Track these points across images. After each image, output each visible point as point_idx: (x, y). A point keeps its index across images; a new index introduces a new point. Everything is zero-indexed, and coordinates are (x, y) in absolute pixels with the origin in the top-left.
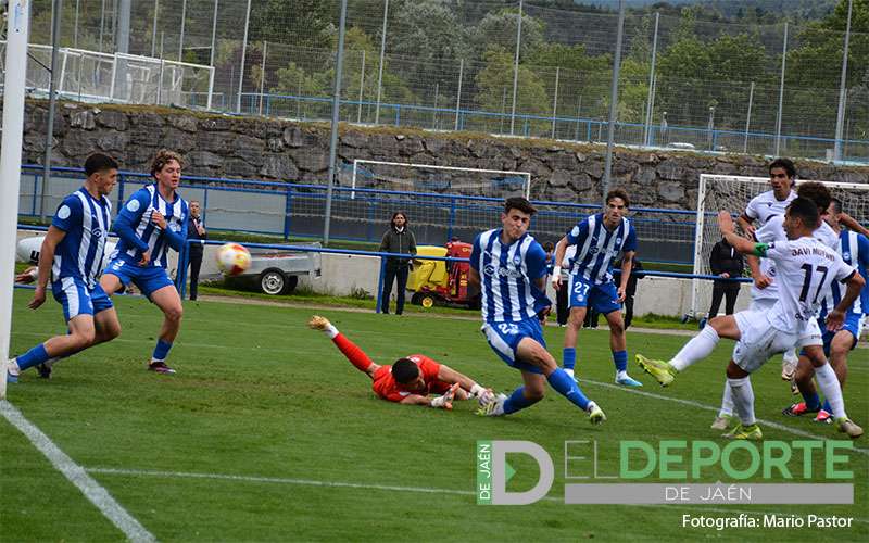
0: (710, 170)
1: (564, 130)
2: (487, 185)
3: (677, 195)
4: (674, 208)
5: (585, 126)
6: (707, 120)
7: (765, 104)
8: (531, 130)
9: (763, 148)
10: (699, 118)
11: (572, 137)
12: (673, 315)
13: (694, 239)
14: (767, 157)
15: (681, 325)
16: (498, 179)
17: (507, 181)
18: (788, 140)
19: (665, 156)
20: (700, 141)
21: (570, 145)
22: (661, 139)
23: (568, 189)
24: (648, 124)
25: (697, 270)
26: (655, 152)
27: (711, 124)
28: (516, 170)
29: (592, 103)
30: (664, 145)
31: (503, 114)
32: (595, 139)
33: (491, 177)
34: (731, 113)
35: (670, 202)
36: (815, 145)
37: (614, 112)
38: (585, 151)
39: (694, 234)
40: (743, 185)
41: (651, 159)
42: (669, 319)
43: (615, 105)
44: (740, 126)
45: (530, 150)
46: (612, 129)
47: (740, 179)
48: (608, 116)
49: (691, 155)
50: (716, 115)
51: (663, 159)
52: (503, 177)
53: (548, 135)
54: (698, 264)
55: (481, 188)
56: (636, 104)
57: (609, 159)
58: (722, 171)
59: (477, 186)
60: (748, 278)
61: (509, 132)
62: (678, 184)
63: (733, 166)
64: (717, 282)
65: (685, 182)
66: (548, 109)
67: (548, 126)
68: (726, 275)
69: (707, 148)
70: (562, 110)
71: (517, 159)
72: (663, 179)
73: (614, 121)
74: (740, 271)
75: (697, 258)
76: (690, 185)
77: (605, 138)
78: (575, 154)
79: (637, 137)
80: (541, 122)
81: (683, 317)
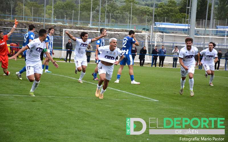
0: (65, 28)
1: (35, 20)
2: (18, 31)
3: (59, 33)
4: (58, 36)
5: (39, 19)
6: (64, 18)
7: (76, 15)
8: (28, 20)
9: (76, 24)
10: (63, 17)
11: (36, 21)
12: (59, 58)
13: (62, 42)
14: (77, 25)
15: (60, 60)
16: (21, 30)
17: (23, 31)
18: (81, 22)
19: (56, 25)
20: (63, 22)
21: (36, 23)
22: (55, 22)
23: (36, 32)
24: (52, 18)
25: (63, 49)
26: (54, 24)
27: (65, 19)
28: (25, 28)
29: (40, 14)
30: (56, 23)
31: (21, 16)
32: (41, 22)
33: (19, 30)
34: (69, 17)
35: (57, 35)
36: (86, 23)
37: (45, 16)
38: (39, 24)
39: (62, 41)
40: (72, 31)
41: (53, 26)
42: (58, 59)
43: (45, 15)
44: (71, 19)
45: (27, 24)
46: (45, 20)
47: (72, 30)
48: (44, 17)
49: (61, 25)
50: (66, 17)
51: (55, 26)
52: (22, 30)
53: (31, 21)
54: (64, 48)
55: (17, 32)
56: (50, 14)
57: (44, 26)
58: (68, 28)
59: (16, 31)
60: (73, 50)
61: (22, 20)
62: (59, 31)
63: (70, 28)
64: (67, 51)
65: (60, 31)
66: (31, 15)
67: (31, 19)
68: (69, 50)
69: (64, 24)
70: (34, 16)
71: (25, 26)
72: (56, 30)
73: (45, 18)
74: (72, 49)
75: (63, 46)
76: (61, 31)
77: (43, 22)
78: (37, 25)
79: (50, 21)
80: (29, 18)
81: (61, 58)
